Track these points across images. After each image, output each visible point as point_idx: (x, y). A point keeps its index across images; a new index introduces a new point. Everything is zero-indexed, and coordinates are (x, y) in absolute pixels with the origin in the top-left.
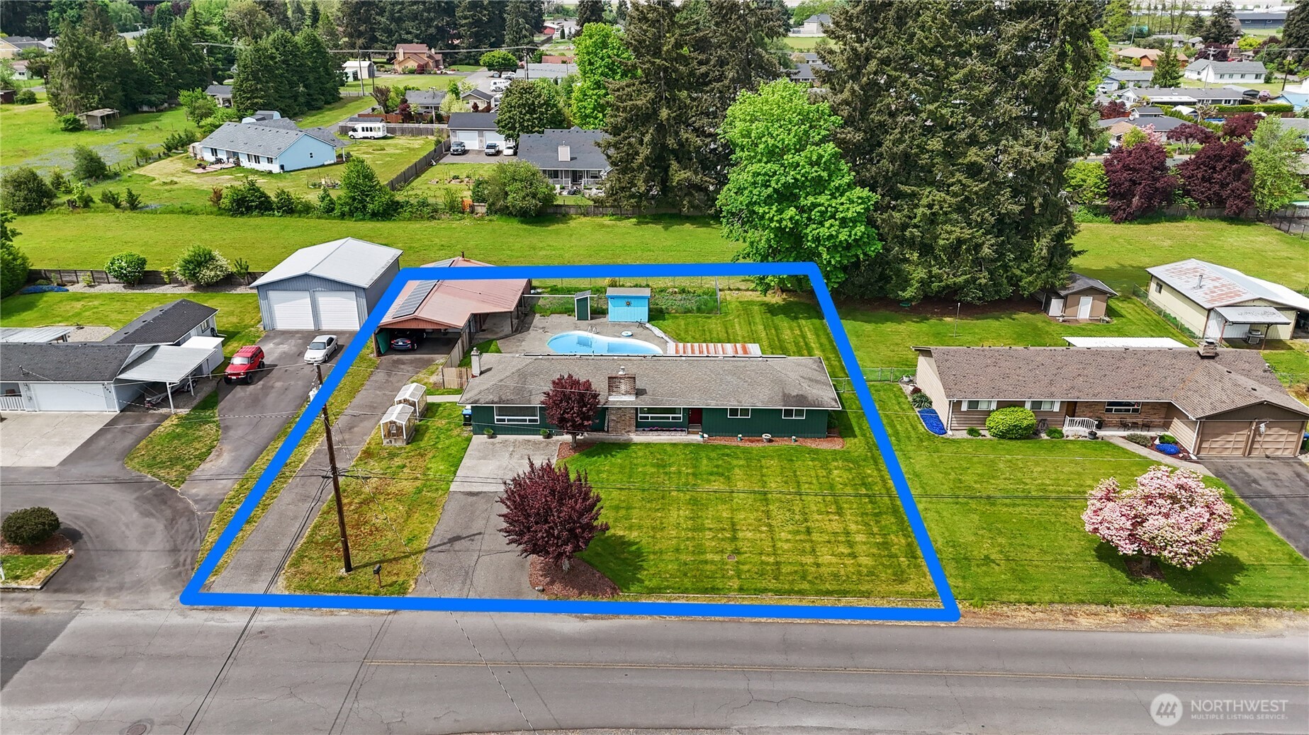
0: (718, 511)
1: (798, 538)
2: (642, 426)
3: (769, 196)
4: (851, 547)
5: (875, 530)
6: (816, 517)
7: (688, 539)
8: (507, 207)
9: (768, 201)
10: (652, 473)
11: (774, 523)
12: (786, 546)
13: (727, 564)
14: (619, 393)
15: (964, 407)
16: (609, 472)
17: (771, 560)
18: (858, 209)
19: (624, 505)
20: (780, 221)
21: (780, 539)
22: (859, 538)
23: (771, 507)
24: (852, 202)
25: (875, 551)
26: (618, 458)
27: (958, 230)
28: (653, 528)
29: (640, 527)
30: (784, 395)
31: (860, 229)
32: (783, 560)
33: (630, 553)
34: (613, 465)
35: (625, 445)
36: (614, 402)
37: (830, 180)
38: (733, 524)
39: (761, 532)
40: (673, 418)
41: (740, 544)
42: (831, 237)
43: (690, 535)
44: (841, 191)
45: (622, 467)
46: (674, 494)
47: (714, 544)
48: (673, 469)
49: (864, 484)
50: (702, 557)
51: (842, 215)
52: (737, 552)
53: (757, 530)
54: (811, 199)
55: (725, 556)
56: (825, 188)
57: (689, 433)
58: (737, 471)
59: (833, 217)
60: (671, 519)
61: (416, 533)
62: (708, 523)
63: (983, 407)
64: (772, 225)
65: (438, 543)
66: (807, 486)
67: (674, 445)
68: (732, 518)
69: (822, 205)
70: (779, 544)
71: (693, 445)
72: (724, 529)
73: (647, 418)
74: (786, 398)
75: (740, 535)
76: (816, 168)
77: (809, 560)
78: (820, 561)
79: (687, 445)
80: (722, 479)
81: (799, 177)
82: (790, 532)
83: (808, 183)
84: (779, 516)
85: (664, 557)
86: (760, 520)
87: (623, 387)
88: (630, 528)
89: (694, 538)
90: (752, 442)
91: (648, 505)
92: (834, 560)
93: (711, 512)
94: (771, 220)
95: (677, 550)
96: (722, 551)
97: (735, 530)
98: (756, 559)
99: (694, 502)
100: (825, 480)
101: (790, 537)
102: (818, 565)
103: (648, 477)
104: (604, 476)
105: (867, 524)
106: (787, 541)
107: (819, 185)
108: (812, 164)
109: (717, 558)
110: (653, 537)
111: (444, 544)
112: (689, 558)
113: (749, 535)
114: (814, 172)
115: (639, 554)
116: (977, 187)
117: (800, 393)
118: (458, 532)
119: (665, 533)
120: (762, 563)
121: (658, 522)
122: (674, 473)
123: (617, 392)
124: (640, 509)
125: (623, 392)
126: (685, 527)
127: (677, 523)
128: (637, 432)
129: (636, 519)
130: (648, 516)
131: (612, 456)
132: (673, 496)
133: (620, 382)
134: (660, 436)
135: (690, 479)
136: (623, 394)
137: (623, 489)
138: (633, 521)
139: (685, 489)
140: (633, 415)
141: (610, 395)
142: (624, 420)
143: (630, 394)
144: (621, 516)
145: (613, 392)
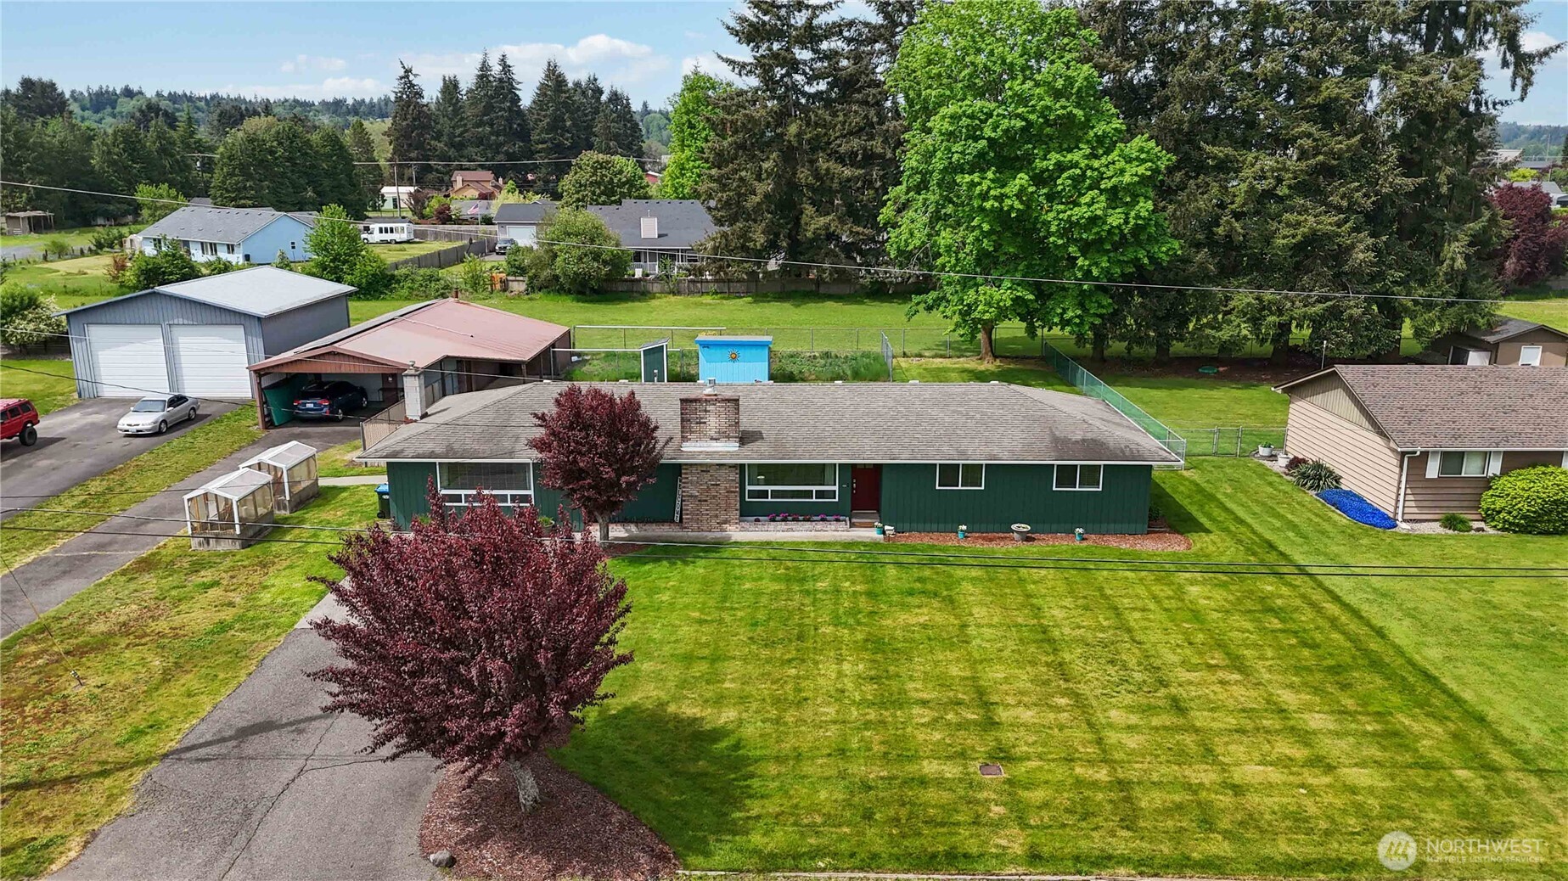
0: (936, 663)
1: (1155, 721)
2: (751, 511)
3: (981, 155)
4: (1307, 744)
5: (1349, 703)
6: (1185, 676)
7: (867, 725)
8: (556, 278)
9: (979, 164)
10: (775, 592)
11: (1083, 688)
12: (1132, 742)
13: (981, 786)
14: (702, 436)
15: (1433, 470)
16: (677, 590)
17: (1102, 774)
18: (1141, 170)
19: (706, 652)
20: (1000, 198)
21: (1111, 726)
22: (1317, 721)
23: (1067, 657)
24: (1129, 160)
25: (1375, 752)
26: (699, 568)
27: (1311, 219)
28: (777, 701)
29: (743, 700)
30: (1056, 440)
31: (1145, 207)
32: (1133, 775)
33: (715, 759)
34: (687, 578)
35: (714, 547)
36: (693, 455)
37: (1087, 125)
38: (981, 692)
39: (1058, 709)
40: (820, 494)
41: (1008, 736)
42: (1094, 220)
43: (872, 715)
44: (1104, 144)
45: (707, 583)
46: (828, 630)
47: (937, 736)
48: (820, 585)
49: (1270, 610)
50: (911, 769)
51: (1109, 185)
52: (1002, 756)
53: (1044, 703)
54: (1054, 157)
55: (973, 768)
56: (1079, 140)
57: (852, 525)
58: (967, 587)
59: (1095, 185)
60: (821, 681)
61: (165, 715)
62: (916, 689)
63: (1470, 469)
64: (988, 205)
65: (208, 737)
66: (1137, 615)
67: (822, 545)
68: (974, 679)
69: (1075, 165)
70: (1112, 737)
71: (865, 545)
72: (959, 703)
73: (764, 494)
74: (1060, 444)
75: (1003, 715)
76: (1063, 102)
77: (1204, 775)
78: (1237, 776)
79: (849, 545)
80: (936, 603)
81: (1033, 117)
82: (1130, 709)
83: (1048, 130)
84: (1092, 677)
85: (807, 769)
86: (1046, 683)
87: (713, 422)
88: (719, 701)
89: (882, 723)
90: (991, 540)
91: (765, 653)
92: (1275, 775)
93: (920, 665)
94: (984, 196)
95: (842, 752)
96: (962, 755)
97: (987, 705)
98: (1060, 772)
99: (877, 645)
100: (1173, 604)
101: (1134, 719)
102: (1238, 790)
103: (764, 600)
104: (665, 597)
105: (1316, 690)
106: (1130, 728)
107: (1067, 132)
108: (1057, 94)
109: (951, 771)
110: (777, 721)
111: (224, 740)
112: (876, 772)
113: (1027, 715)
114: (1061, 108)
115: (738, 762)
116: (1340, 144)
117: (1089, 436)
118: (274, 713)
119: (808, 713)
120: (1079, 783)
121: (789, 687)
122: (825, 592)
123: (700, 432)
124: (745, 660)
125: (713, 433)
126: (858, 698)
127: (837, 690)
128: (743, 524)
129: (733, 680)
130: (763, 675)
131: (686, 563)
132: (824, 634)
133: (706, 411)
134: (792, 530)
135: (863, 602)
136: (712, 439)
137: (706, 621)
138: (727, 685)
139: (851, 621)
140: (733, 484)
141: (684, 439)
142: (714, 497)
143: (728, 437)
144: (698, 674)
145: (691, 432)
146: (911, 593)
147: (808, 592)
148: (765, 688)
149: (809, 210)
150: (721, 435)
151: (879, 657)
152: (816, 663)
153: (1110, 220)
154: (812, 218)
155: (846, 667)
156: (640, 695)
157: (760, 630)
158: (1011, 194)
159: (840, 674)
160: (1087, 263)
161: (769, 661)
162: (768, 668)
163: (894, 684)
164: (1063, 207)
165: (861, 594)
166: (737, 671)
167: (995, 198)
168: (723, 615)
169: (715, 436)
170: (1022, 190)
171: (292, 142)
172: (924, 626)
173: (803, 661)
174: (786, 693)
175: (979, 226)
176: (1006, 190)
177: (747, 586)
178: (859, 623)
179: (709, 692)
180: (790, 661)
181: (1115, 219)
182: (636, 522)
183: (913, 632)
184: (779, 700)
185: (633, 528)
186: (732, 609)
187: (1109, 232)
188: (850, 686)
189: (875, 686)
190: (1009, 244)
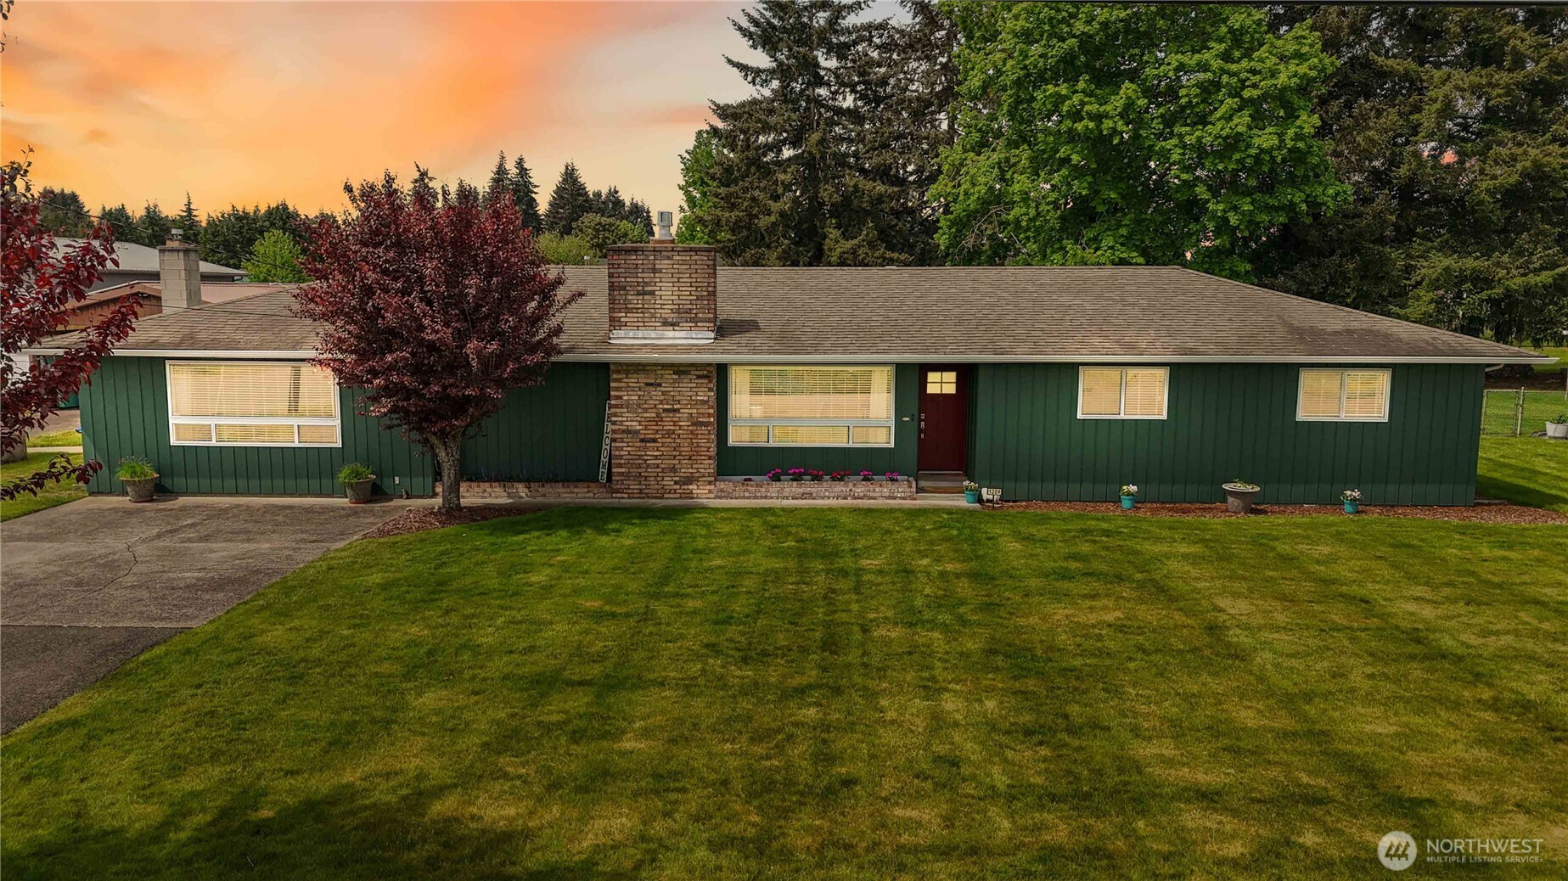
2: (739, 467)
3: (1070, 58)
10: (773, 572)
14: (647, 317)
16: (567, 568)
18: (1303, 69)
26: (627, 537)
30: (1298, 330)
31: (1309, 122)
34: (596, 551)
36: (629, 348)
40: (860, 433)
44: (1243, 44)
45: (634, 559)
46: (895, 633)
48: (869, 563)
51: (1256, 93)
54: (1175, 59)
56: (1207, 38)
57: (920, 490)
58: (1181, 568)
60: (888, 738)
64: (1080, 126)
67: (868, 515)
69: (1206, 69)
71: (947, 515)
73: (761, 433)
79: (920, 512)
80: (1127, 592)
87: (668, 291)
90: (1184, 511)
91: (741, 674)
93: (1149, 705)
99: (1019, 663)
103: (749, 584)
104: (539, 578)
117: (1356, 325)
119: (857, 824)
121: (799, 751)
122: (880, 572)
123: (644, 310)
124: (688, 687)
125: (666, 313)
126: (1000, 780)
127: (938, 759)
128: (722, 485)
129: (646, 733)
130: (728, 721)
131: (602, 531)
132: (887, 642)
133: (654, 271)
134: (811, 496)
135: (964, 588)
136: (665, 323)
137: (613, 615)
138: (628, 744)
139: (945, 617)
140: (704, 409)
141: (615, 323)
142: (670, 433)
143: (695, 320)
144: (554, 718)
145: (628, 310)
146: (1065, 575)
147: (844, 573)
148: (731, 754)
149: (834, 233)
150: (683, 317)
151: (1031, 684)
152: (871, 695)
153: (1256, 141)
154: (837, 242)
155: (951, 704)
156: (371, 765)
157: (732, 631)
158: (1112, 113)
159: (938, 723)
160: (1221, 207)
161: (752, 689)
162: (745, 704)
163: (1097, 745)
164: (1188, 128)
165: (958, 576)
166: (663, 712)
167: (1092, 117)
168: (654, 605)
169: (671, 317)
170: (1130, 105)
171: (285, 223)
172: (1121, 628)
173: (837, 691)
174: (789, 766)
175: (1067, 160)
176: (1108, 108)
177: (718, 562)
178: (963, 622)
179: (572, 761)
180: (801, 691)
181: (1265, 139)
182: (528, 480)
183: (1100, 638)
184: (769, 786)
185: (522, 490)
186: (676, 595)
187: (1257, 159)
188: (970, 749)
189: (1044, 751)
190: (1110, 189)
